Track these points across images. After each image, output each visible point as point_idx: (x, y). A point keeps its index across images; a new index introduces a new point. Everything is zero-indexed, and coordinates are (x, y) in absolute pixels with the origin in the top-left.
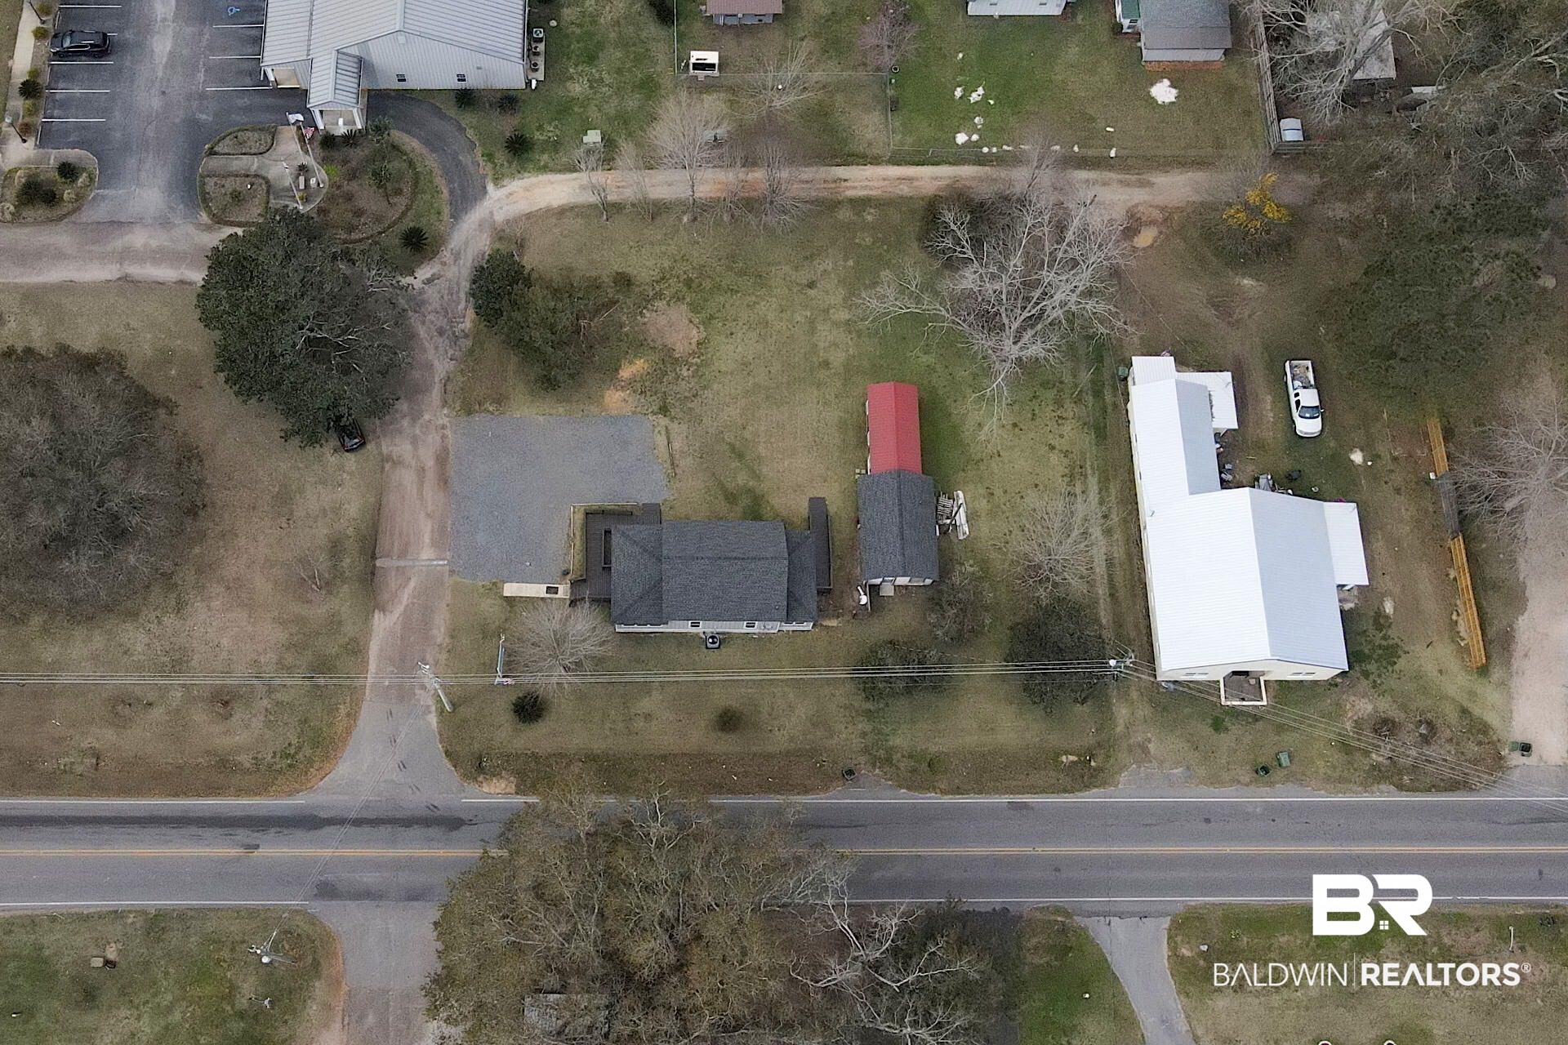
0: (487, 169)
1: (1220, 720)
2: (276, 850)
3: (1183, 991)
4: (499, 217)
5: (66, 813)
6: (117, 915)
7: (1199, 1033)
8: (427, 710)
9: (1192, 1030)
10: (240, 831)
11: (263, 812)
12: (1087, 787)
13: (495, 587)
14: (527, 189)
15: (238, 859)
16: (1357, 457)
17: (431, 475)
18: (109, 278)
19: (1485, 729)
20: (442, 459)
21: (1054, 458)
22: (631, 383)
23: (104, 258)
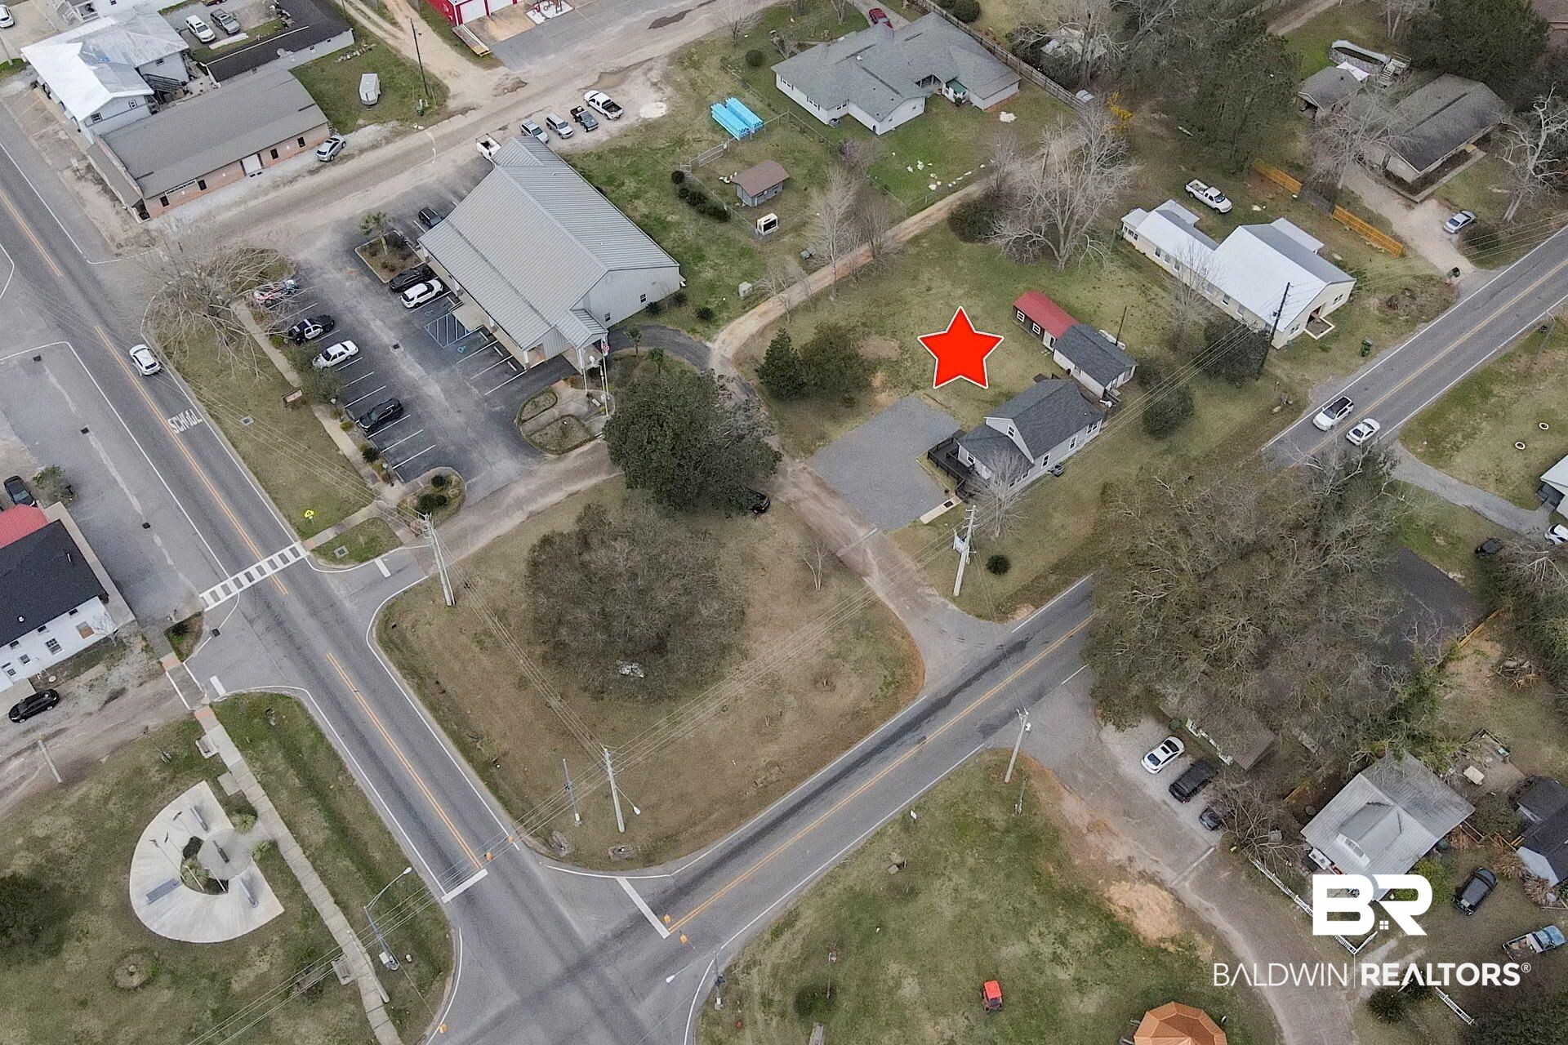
0: (697, 338)
1: (1323, 346)
2: (937, 731)
3: (1438, 467)
4: (729, 354)
5: (791, 805)
6: (879, 834)
7: (1464, 478)
8: (946, 606)
9: (1460, 480)
10: (905, 738)
11: (908, 719)
12: (1300, 412)
13: (916, 523)
14: (730, 334)
15: (920, 752)
16: (1256, 208)
17: (823, 495)
18: (521, 521)
19: (1431, 278)
20: (820, 483)
21: (1128, 290)
22: (884, 386)
23: (507, 513)
